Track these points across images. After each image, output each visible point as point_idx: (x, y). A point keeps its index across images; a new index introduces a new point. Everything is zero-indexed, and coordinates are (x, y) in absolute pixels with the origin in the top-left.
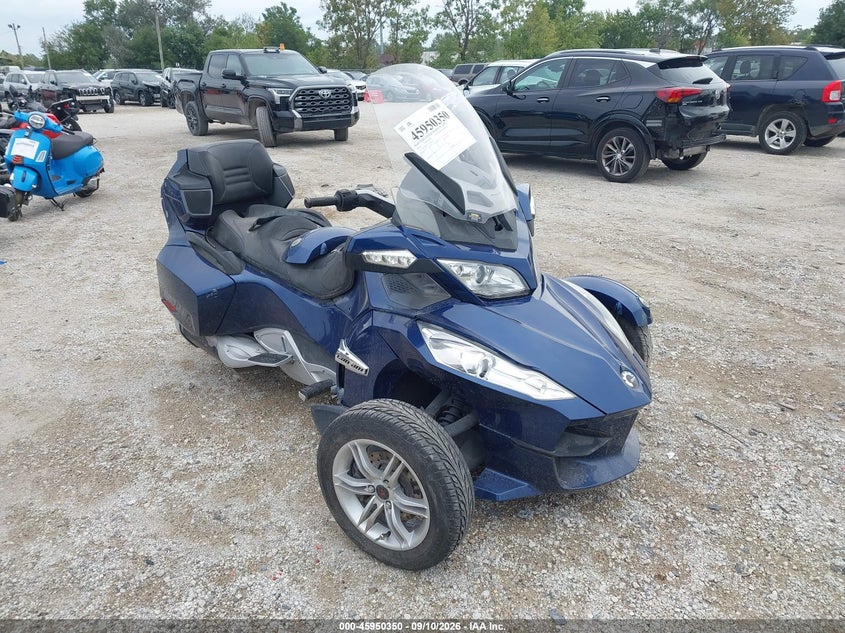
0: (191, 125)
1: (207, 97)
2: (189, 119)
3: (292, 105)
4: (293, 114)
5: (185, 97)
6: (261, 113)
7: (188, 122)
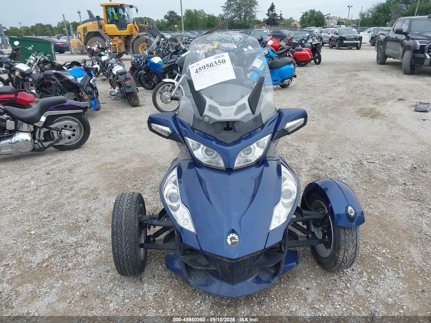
0: (378, 58)
1: (389, 44)
2: (378, 54)
3: (427, 51)
4: (426, 56)
5: (380, 43)
6: (408, 54)
7: (377, 56)
